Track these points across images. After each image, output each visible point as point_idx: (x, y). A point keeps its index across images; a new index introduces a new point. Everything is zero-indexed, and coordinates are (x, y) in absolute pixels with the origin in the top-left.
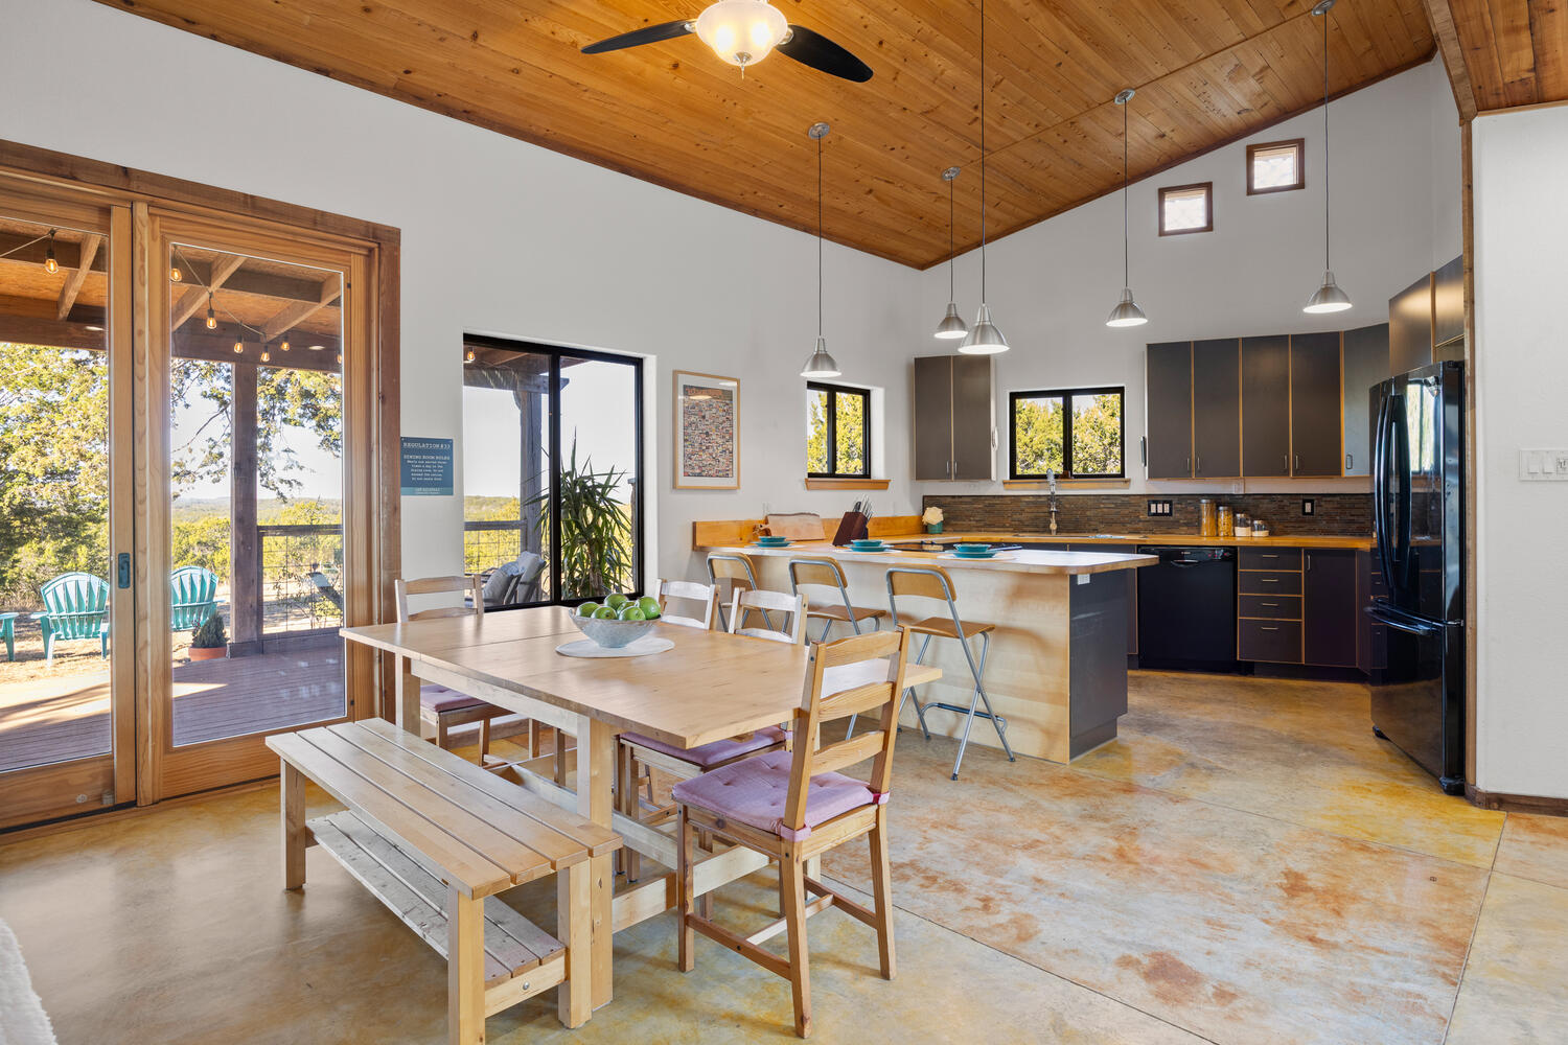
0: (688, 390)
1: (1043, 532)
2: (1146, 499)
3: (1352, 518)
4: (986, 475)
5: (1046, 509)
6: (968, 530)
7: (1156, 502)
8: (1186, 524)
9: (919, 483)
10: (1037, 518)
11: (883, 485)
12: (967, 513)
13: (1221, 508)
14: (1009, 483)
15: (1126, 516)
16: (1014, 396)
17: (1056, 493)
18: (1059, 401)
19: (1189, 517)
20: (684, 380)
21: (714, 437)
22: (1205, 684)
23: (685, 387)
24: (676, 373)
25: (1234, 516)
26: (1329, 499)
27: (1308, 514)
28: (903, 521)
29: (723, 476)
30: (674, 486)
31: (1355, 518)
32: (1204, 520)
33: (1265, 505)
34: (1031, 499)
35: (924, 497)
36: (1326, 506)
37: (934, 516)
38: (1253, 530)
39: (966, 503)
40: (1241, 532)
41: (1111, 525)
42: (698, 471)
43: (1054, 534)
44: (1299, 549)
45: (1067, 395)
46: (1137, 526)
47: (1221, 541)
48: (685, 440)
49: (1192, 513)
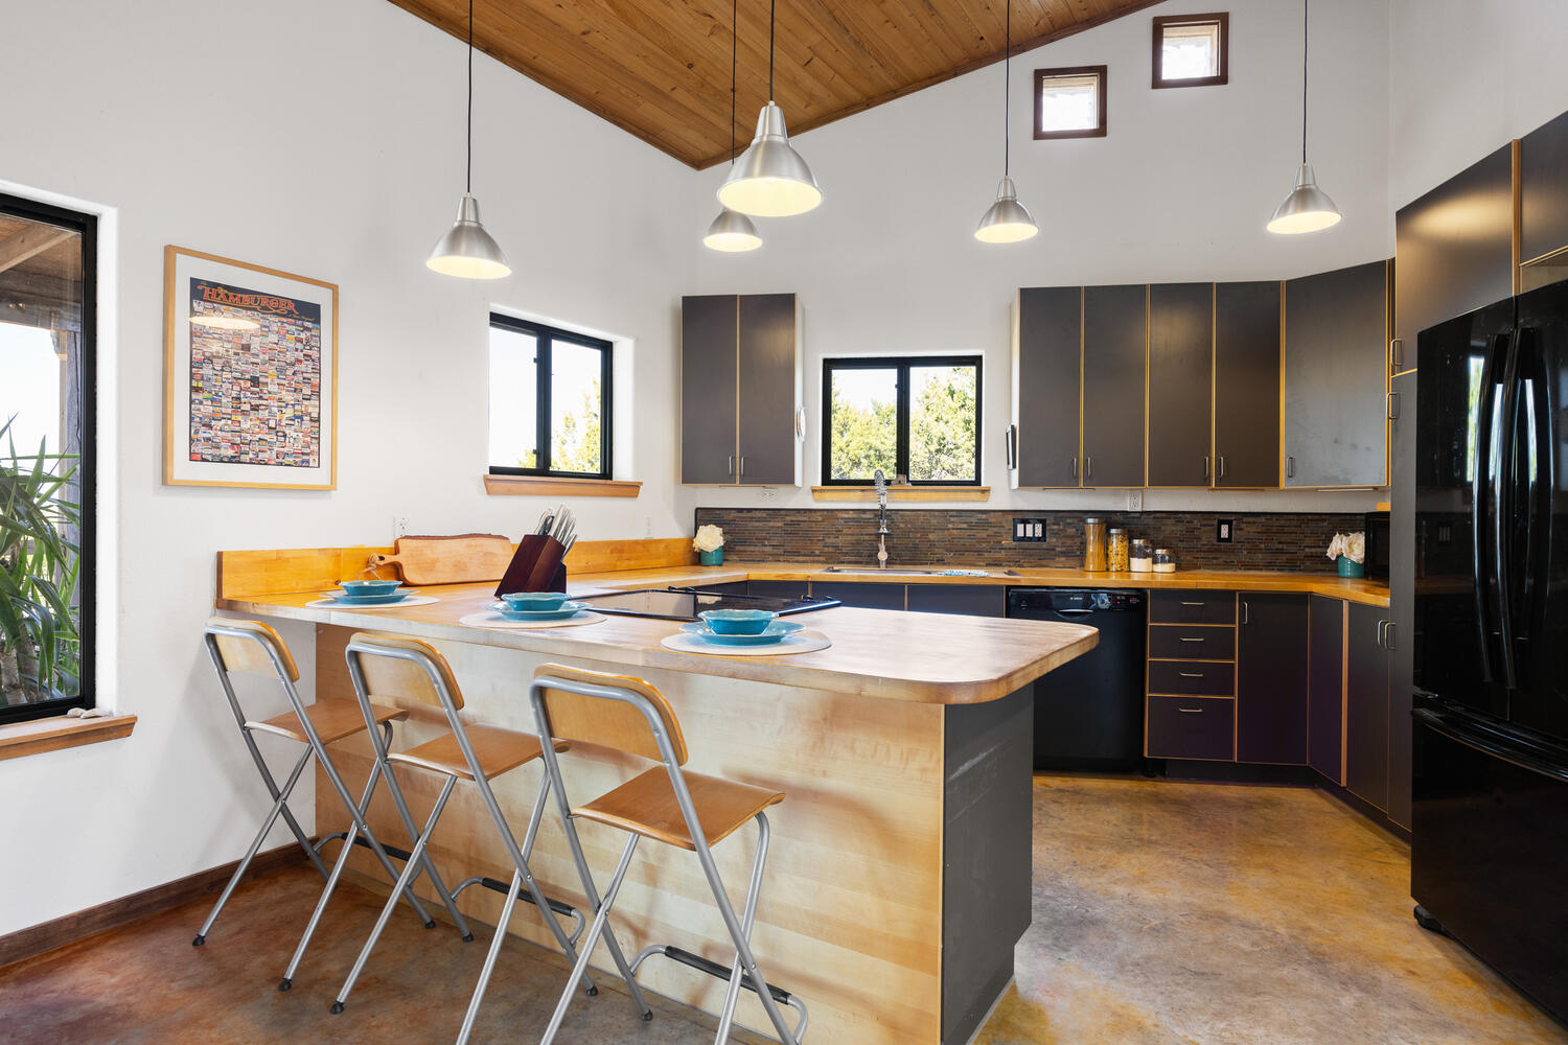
0: (202, 291)
1: (868, 563)
2: (1010, 517)
3: (1280, 546)
4: (788, 478)
5: (872, 530)
6: (761, 560)
7: (1025, 522)
8: (1064, 554)
9: (690, 488)
10: (858, 543)
11: (631, 489)
12: (759, 535)
13: (1113, 531)
14: (821, 491)
15: (981, 540)
16: (830, 365)
17: (889, 506)
18: (891, 375)
19: (1069, 542)
20: (188, 269)
21: (271, 388)
22: (1106, 800)
23: (195, 282)
24: (170, 252)
25: (1130, 542)
26: (1251, 519)
27: (1224, 540)
28: (663, 546)
29: (296, 464)
30: (165, 479)
31: (1285, 547)
32: (1091, 549)
33: (1169, 528)
34: (851, 515)
35: (697, 509)
36: (1249, 530)
37: (711, 538)
38: (1155, 562)
39: (759, 520)
40: (1139, 565)
41: (963, 553)
42: (231, 452)
43: (883, 566)
44: (1233, 592)
45: (903, 365)
46: (997, 555)
47: (1114, 580)
48: (194, 389)
49: (1072, 537)
